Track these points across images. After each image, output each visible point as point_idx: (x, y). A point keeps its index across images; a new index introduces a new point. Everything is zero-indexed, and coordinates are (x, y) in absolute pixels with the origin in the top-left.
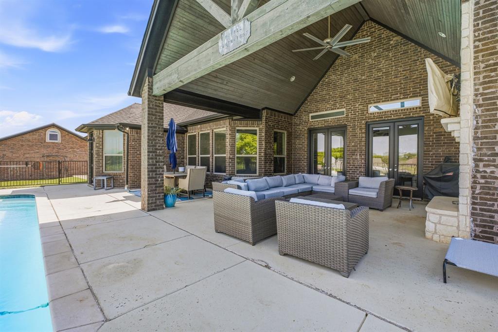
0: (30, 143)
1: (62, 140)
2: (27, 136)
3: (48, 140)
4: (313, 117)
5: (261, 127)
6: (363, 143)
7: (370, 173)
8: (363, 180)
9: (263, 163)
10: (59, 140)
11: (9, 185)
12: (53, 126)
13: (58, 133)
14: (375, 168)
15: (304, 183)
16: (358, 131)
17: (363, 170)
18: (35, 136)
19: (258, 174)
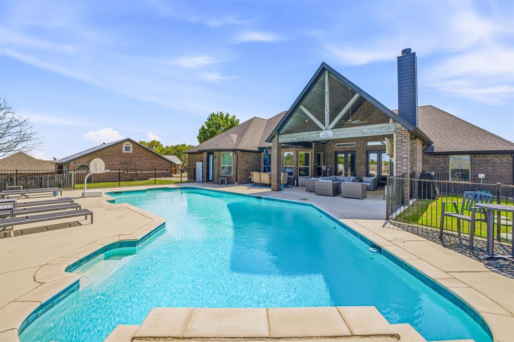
0: (112, 154)
1: (133, 151)
2: (111, 148)
3: (124, 151)
4: (337, 146)
5: (312, 151)
6: (365, 161)
7: (368, 175)
8: (365, 178)
9: (313, 170)
10: (131, 151)
11: (93, 186)
12: (129, 140)
13: (131, 146)
14: (371, 172)
15: (336, 180)
16: (362, 154)
17: (365, 174)
18: (115, 148)
19: (310, 176)
